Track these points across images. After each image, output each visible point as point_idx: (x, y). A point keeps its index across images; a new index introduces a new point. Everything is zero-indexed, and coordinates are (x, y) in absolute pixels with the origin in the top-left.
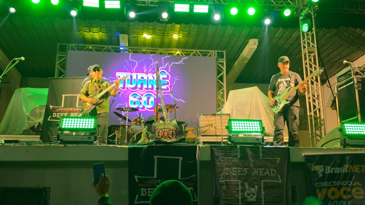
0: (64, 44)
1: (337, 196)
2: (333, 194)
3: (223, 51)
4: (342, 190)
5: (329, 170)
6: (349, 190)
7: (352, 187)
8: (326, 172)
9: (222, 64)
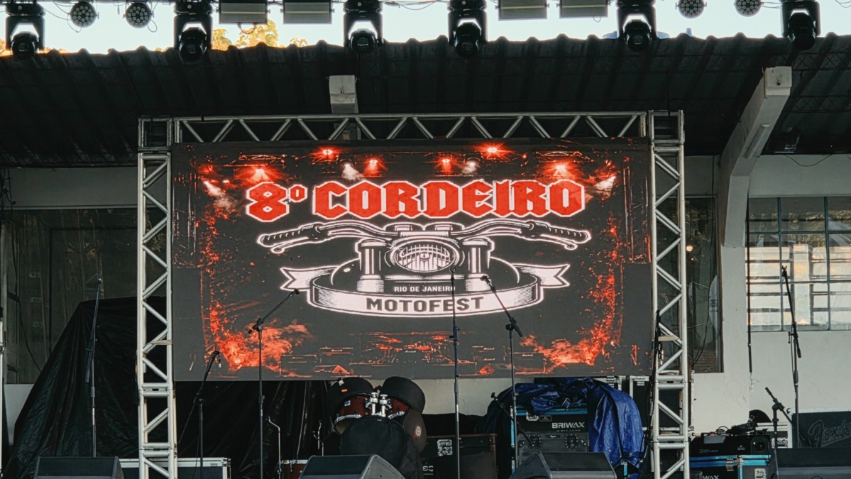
0: (158, 120)
3: (672, 114)
9: (672, 158)
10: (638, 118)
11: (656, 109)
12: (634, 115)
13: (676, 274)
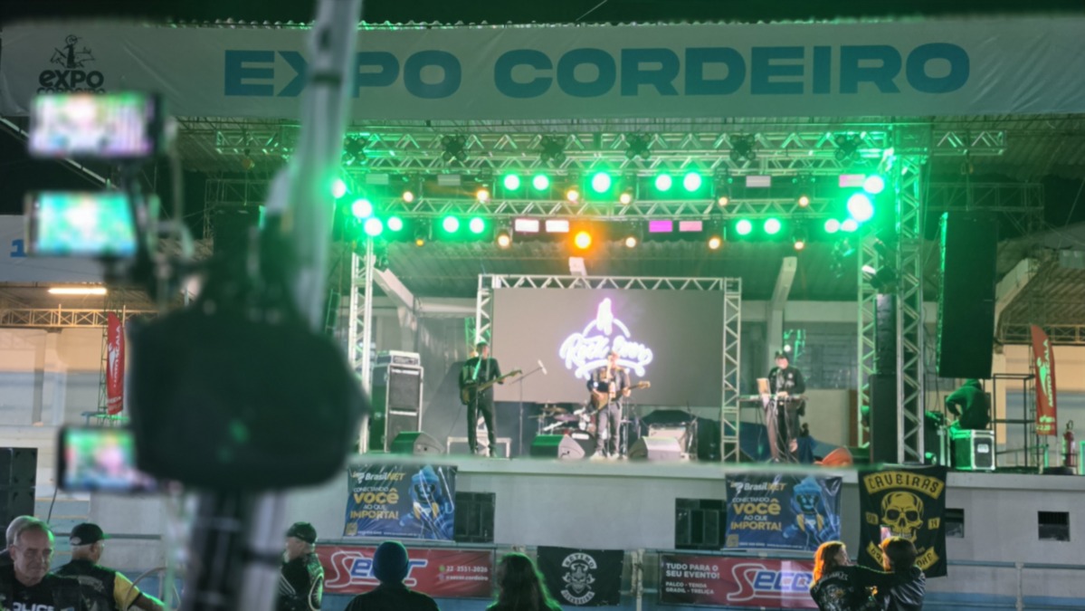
0: (488, 276)
1: (752, 512)
2: (750, 508)
3: (737, 279)
4: (759, 505)
5: (748, 487)
6: (765, 505)
7: (769, 503)
8: (745, 489)
9: (735, 301)
10: (718, 283)
11: (728, 277)
12: (717, 279)
13: (735, 358)
